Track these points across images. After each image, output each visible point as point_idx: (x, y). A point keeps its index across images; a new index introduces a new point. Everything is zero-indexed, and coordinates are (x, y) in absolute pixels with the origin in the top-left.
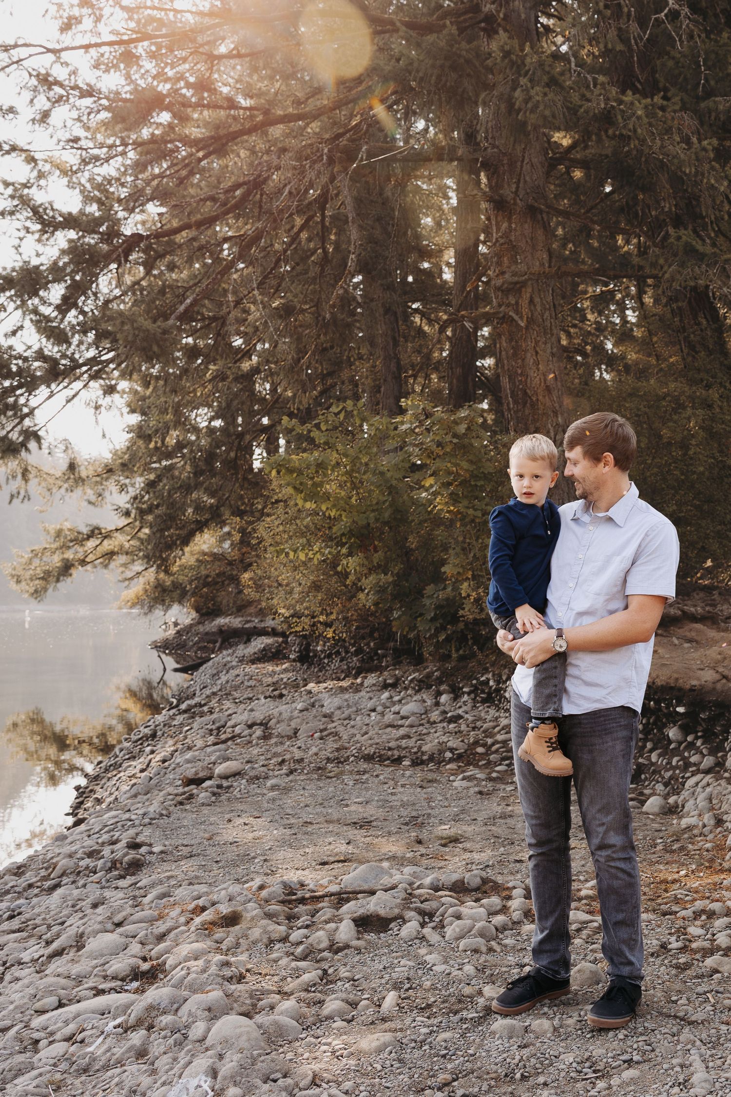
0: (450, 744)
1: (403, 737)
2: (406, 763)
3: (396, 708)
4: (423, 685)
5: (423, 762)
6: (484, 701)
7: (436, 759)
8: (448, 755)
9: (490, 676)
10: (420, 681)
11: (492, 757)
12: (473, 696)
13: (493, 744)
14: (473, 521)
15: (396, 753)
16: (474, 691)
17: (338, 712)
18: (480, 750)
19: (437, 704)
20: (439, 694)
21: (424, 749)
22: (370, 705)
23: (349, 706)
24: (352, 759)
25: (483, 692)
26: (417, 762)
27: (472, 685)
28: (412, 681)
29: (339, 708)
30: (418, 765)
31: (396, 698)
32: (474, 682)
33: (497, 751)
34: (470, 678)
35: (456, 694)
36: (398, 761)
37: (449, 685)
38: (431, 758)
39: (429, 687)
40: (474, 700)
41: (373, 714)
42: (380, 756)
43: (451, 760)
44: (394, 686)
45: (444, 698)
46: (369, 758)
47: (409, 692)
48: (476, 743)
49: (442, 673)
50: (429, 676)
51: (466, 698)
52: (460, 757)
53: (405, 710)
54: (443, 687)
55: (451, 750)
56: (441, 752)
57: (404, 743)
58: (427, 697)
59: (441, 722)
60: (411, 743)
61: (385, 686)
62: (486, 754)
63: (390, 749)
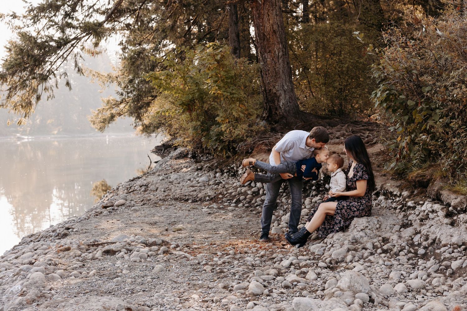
0: (209, 194)
1: (193, 191)
2: (190, 201)
3: (197, 179)
4: (210, 169)
5: (197, 201)
6: (232, 176)
7: (202, 200)
8: (207, 198)
9: (234, 165)
10: (209, 167)
11: (224, 199)
12: (228, 173)
13: (226, 194)
14: (227, 97)
15: (187, 197)
16: (229, 171)
17: (176, 181)
18: (220, 196)
19: (215, 177)
20: (216, 173)
21: (198, 196)
22: (188, 178)
23: (180, 178)
24: (169, 199)
25: (232, 172)
26: (194, 201)
27: (228, 169)
28: (206, 167)
29: (176, 179)
30: (194, 202)
31: (200, 175)
32: (229, 167)
33: (227, 197)
34: (227, 166)
35: (222, 172)
36: (187, 200)
37: (220, 169)
38: (200, 200)
39: (213, 170)
40: (228, 175)
41: (188, 181)
42: (180, 199)
43: (208, 200)
44: (201, 169)
45: (218, 175)
46: (176, 199)
47: (206, 172)
48: (220, 193)
49: (218, 164)
50: (212, 165)
51: (225, 174)
52: (212, 199)
53: (201, 179)
54: (218, 170)
55: (209, 196)
56: (205, 197)
57: (191, 193)
58: (211, 174)
59: (213, 184)
60: (195, 193)
61: (198, 170)
62: (223, 198)
63: (185, 196)
